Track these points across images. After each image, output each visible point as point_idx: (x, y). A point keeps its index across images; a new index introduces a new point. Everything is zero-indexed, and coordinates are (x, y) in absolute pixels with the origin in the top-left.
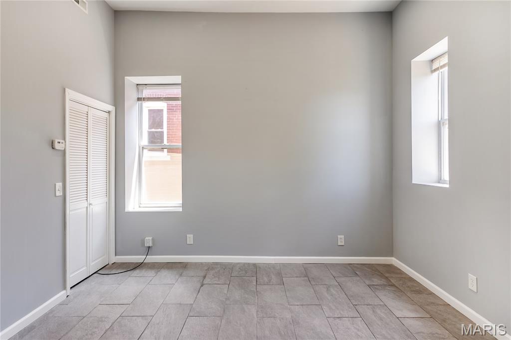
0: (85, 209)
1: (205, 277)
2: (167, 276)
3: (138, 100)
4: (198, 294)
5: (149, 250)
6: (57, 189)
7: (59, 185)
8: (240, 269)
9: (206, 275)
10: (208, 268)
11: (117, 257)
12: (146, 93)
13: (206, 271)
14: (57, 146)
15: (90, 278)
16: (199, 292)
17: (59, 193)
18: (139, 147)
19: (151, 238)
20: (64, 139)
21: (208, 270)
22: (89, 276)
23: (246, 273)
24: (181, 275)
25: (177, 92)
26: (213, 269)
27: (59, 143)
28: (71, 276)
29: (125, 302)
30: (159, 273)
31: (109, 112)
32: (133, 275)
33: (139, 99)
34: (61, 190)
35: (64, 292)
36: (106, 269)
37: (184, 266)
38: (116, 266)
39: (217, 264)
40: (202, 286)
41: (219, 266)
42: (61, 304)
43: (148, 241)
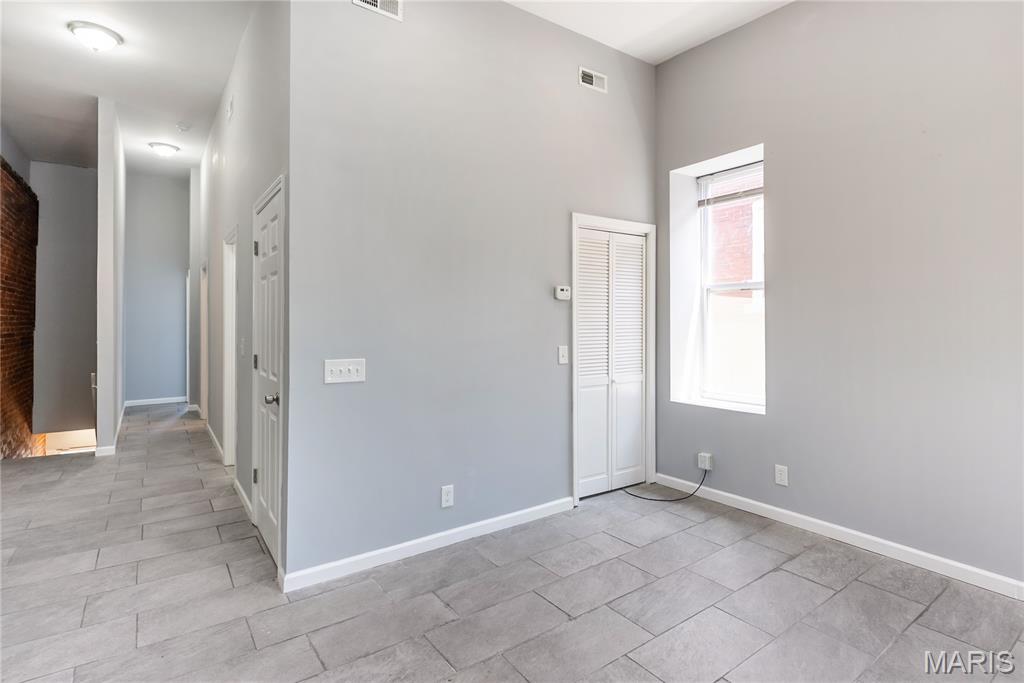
0: (605, 388)
1: (792, 558)
2: (721, 529)
3: (699, 205)
4: (756, 580)
5: (705, 476)
6: (561, 355)
7: (564, 350)
8: (892, 573)
9: (797, 556)
10: (813, 546)
11: (659, 474)
12: (714, 189)
13: (803, 549)
14: (560, 295)
15: (611, 494)
16: (760, 578)
17: (564, 360)
18: (702, 289)
19: (708, 455)
20: (571, 285)
21: (810, 548)
22: (612, 491)
23: (905, 586)
24: (747, 538)
25: (756, 178)
26: (823, 550)
27: (562, 290)
28: (581, 481)
29: (635, 541)
30: (711, 521)
31: (646, 235)
32: (668, 509)
33: (701, 203)
34: (566, 355)
35: (570, 499)
36: (637, 488)
37: (764, 524)
38: (655, 487)
39: (839, 544)
40: (775, 570)
41: (841, 550)
42: (564, 513)
43: (705, 460)
